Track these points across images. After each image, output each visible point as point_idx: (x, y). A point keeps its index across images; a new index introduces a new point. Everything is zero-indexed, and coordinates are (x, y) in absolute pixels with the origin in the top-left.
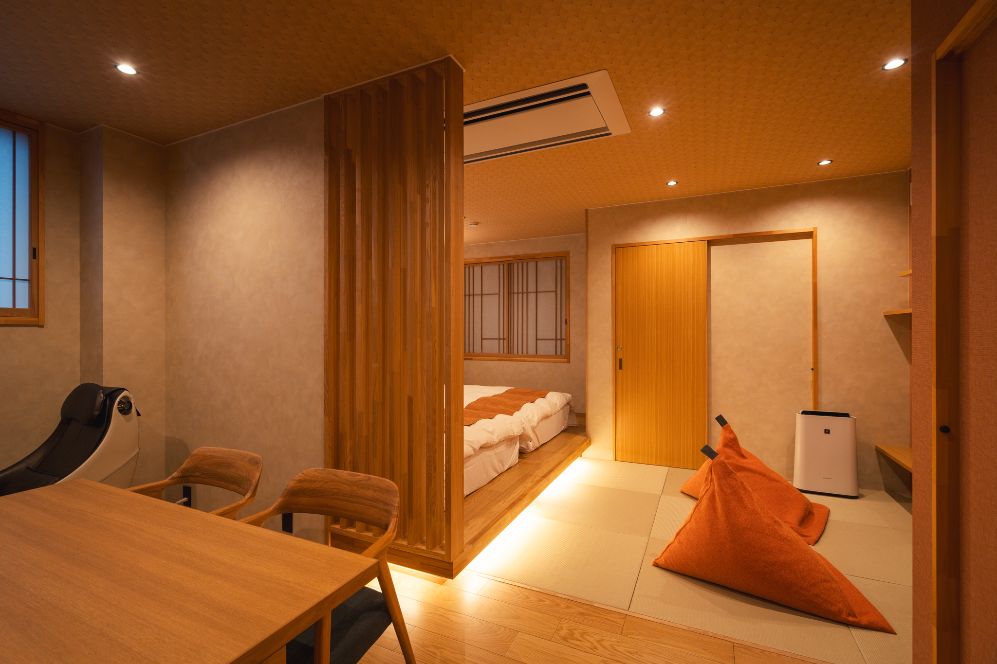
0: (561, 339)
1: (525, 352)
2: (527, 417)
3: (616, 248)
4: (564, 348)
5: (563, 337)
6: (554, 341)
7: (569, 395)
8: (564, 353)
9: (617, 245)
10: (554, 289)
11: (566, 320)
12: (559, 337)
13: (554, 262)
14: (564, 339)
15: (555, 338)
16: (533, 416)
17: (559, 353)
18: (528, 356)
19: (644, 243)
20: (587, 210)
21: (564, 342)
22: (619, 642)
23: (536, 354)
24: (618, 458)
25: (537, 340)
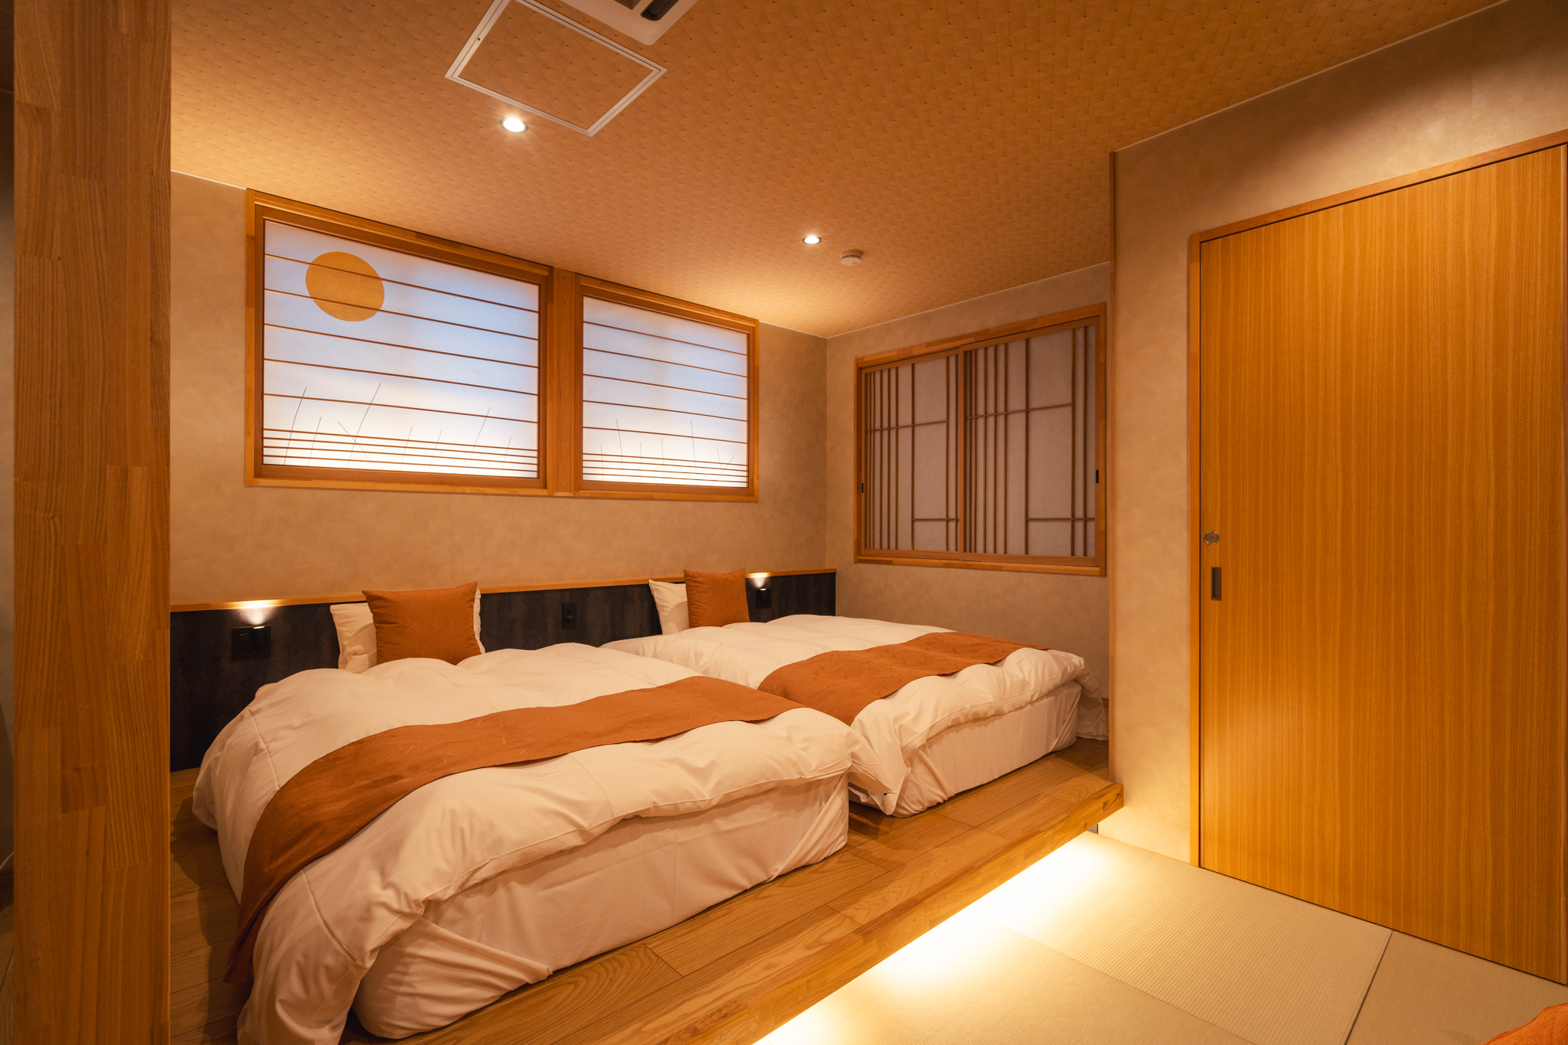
0: (1086, 520)
1: (1000, 549)
3: (1204, 242)
4: (1091, 540)
5: (1091, 514)
6: (1068, 525)
8: (1091, 552)
9: (1207, 232)
10: (1069, 400)
11: (1097, 472)
12: (1079, 514)
13: (1067, 336)
14: (1092, 519)
15: (1070, 516)
17: (1079, 552)
18: (1007, 557)
20: (1114, 156)
21: (1091, 526)
23: (1027, 553)
24: (1210, 860)
25: (1027, 520)
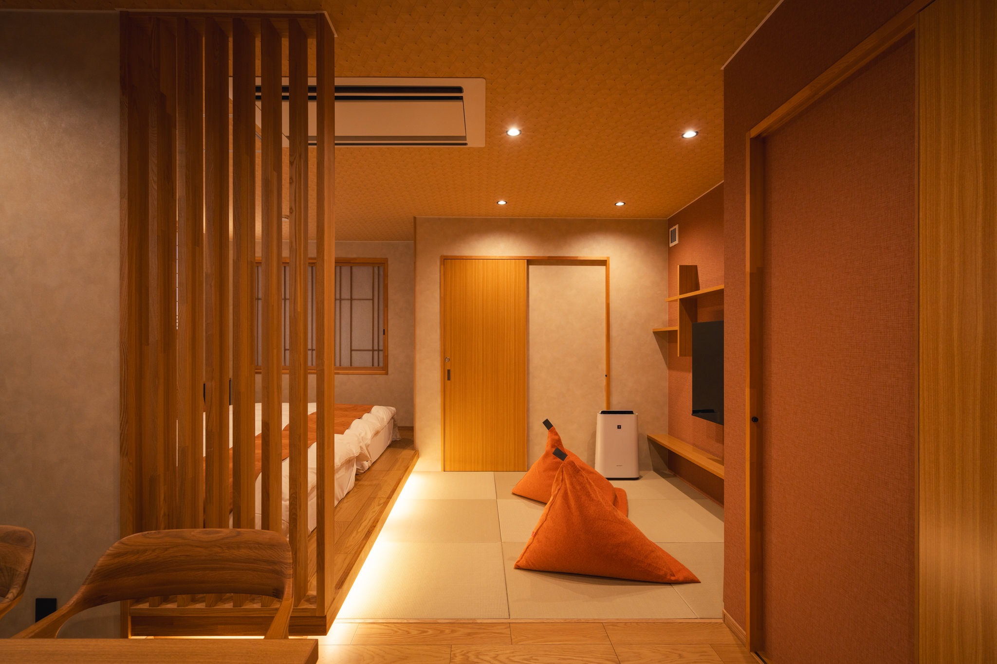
0: (379, 350)
1: (338, 364)
2: (360, 435)
3: (445, 259)
4: (381, 359)
5: (381, 348)
6: (371, 352)
7: (393, 409)
8: (381, 364)
9: (446, 256)
10: (372, 298)
11: (384, 330)
12: (376, 348)
13: (370, 269)
14: (382, 350)
15: (371, 349)
16: (366, 434)
17: (376, 364)
18: (341, 368)
19: (471, 256)
20: (415, 218)
21: (381, 353)
22: (513, 653)
23: (351, 365)
24: (447, 468)
25: (351, 350)
